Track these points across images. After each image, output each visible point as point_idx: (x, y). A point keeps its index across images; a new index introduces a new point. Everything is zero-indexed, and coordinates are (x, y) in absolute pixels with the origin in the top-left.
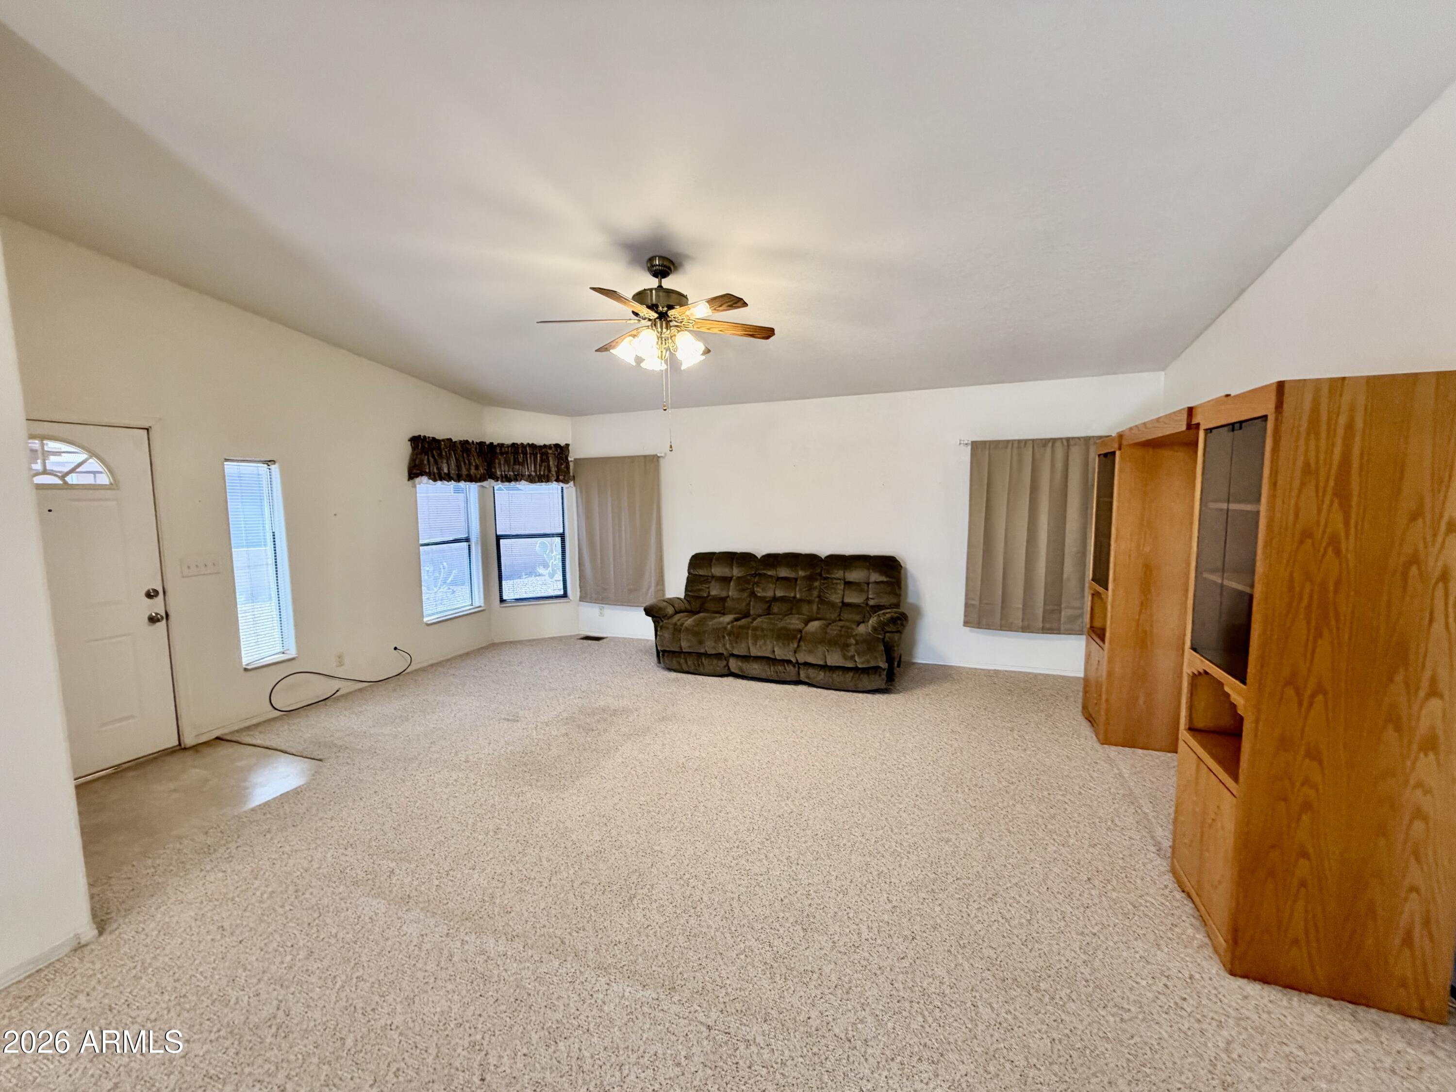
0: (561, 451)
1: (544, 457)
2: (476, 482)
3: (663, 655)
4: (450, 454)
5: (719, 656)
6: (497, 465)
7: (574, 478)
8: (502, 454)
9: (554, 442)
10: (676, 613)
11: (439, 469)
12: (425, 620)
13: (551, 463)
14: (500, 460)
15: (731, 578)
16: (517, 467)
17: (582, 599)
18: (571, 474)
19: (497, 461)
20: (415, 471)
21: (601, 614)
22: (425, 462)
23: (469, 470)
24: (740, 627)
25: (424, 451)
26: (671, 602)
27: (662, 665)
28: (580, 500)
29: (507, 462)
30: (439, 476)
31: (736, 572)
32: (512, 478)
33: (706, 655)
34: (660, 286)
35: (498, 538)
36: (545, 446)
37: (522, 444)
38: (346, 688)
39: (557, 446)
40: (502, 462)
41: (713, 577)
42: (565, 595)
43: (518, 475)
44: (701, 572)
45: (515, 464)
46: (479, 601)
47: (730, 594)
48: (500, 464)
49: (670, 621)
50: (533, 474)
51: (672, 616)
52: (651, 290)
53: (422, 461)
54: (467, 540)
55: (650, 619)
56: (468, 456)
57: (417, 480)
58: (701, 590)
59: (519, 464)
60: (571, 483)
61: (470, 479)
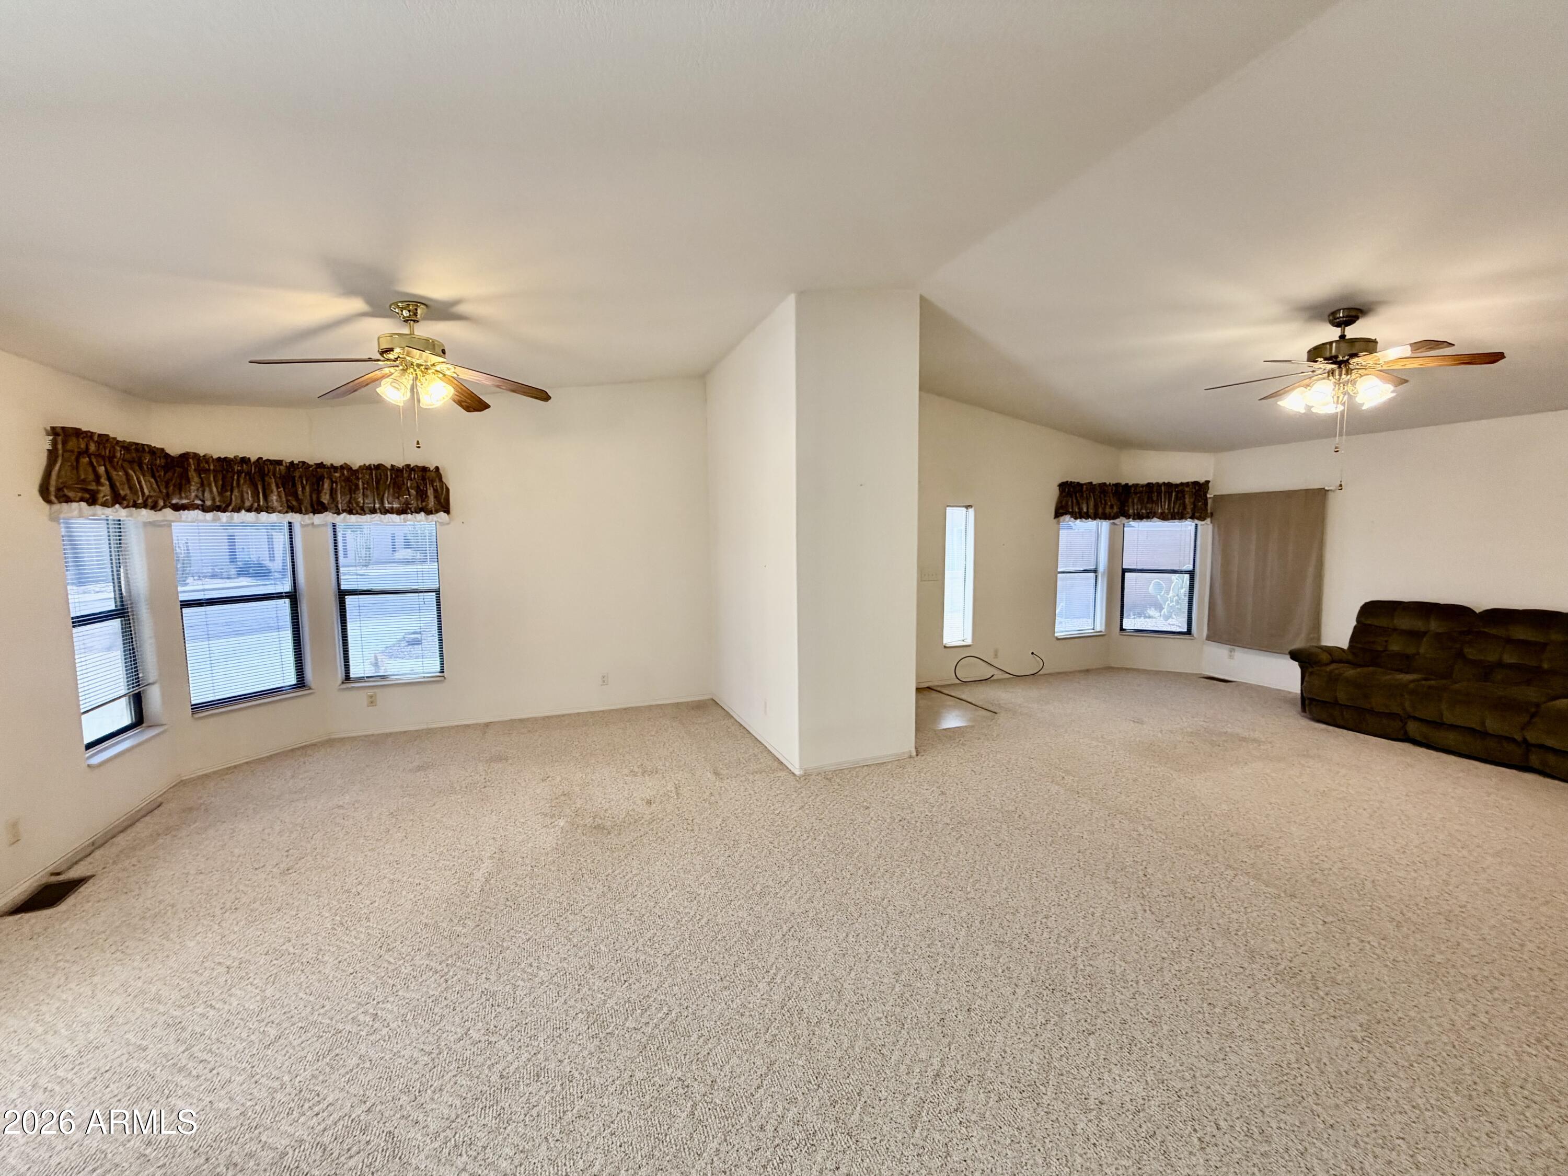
0: (1200, 488)
1: (1180, 495)
2: (1109, 519)
3: (1310, 704)
4: (1090, 496)
5: (1391, 716)
6: (1131, 504)
7: (1212, 515)
8: (1136, 493)
9: (1193, 480)
10: (1333, 661)
11: (1080, 509)
12: (1056, 635)
13: (1187, 501)
14: (1133, 499)
15: (1425, 633)
16: (1149, 506)
17: (1209, 638)
18: (1209, 511)
19: (1130, 500)
20: (1060, 511)
21: (1231, 657)
22: (1070, 503)
23: (1104, 509)
24: (1430, 687)
25: (1069, 495)
26: (1329, 650)
27: (1307, 714)
28: (1217, 537)
29: (1141, 500)
30: (1080, 515)
31: (1434, 626)
32: (1145, 515)
33: (1371, 712)
34: (1342, 337)
35: (1124, 571)
36: (1182, 484)
37: (1157, 483)
38: (999, 675)
39: (1196, 483)
40: (1136, 501)
41: (1395, 630)
42: (1189, 632)
43: (1151, 513)
44: (1376, 622)
45: (1147, 503)
46: (1100, 626)
47: (1422, 651)
48: (1133, 503)
49: (1324, 668)
50: (1166, 511)
51: (1327, 665)
52: (1331, 343)
53: (1067, 502)
54: (1095, 571)
55: (1296, 664)
56: (1105, 496)
57: (1062, 518)
58: (1374, 642)
59: (1153, 502)
60: (1208, 521)
61: (1105, 517)
